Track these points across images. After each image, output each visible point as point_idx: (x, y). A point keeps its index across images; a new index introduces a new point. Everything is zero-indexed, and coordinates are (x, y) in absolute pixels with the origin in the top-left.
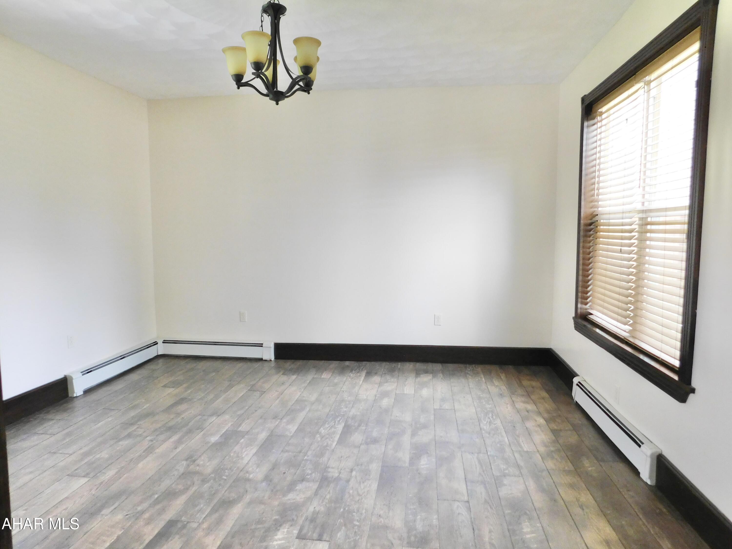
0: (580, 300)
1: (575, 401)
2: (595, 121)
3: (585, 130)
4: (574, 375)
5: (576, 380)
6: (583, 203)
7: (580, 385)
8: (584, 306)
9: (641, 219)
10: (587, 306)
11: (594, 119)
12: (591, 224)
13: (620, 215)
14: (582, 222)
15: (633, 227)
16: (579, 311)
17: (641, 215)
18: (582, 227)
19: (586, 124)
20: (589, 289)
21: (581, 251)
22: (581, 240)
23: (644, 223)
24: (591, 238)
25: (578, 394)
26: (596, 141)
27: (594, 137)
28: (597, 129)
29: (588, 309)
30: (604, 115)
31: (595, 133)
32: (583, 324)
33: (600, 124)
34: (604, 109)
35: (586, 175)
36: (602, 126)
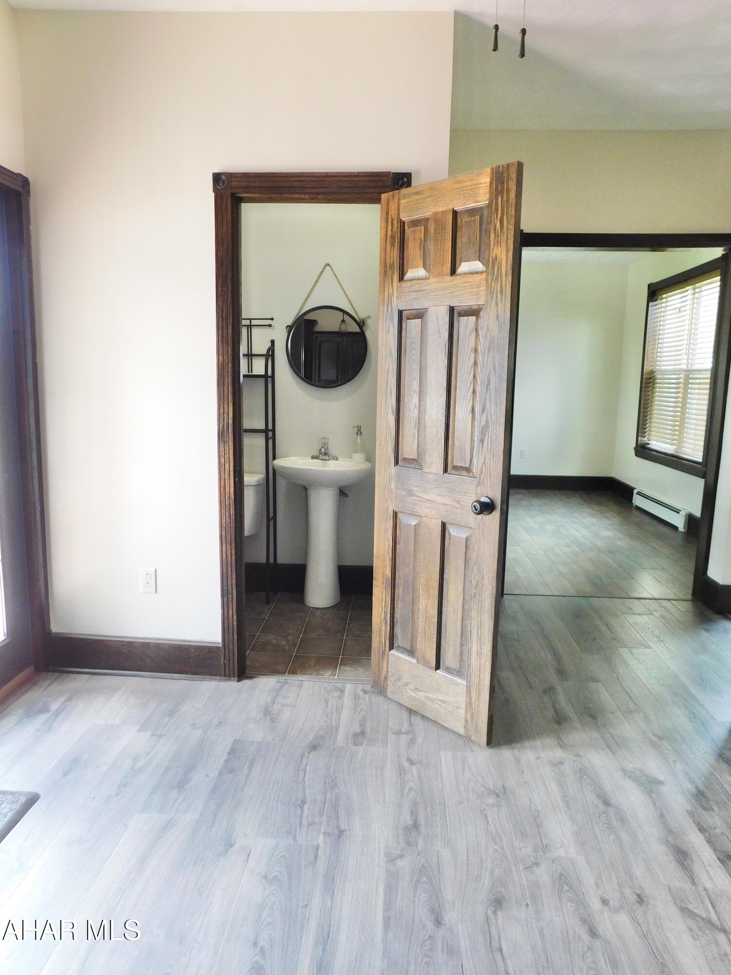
0: (640, 434)
1: (634, 505)
2: (658, 302)
3: (650, 308)
4: (633, 489)
5: (635, 491)
7: (639, 493)
8: (643, 439)
9: (686, 376)
10: (645, 439)
11: (656, 301)
12: (650, 378)
13: (673, 373)
14: (644, 376)
15: (680, 380)
16: (639, 442)
17: (686, 373)
18: (644, 381)
19: (650, 304)
20: (647, 426)
21: (642, 399)
22: (643, 390)
23: (687, 378)
24: (650, 389)
25: (638, 501)
26: (657, 318)
27: (656, 314)
28: (658, 308)
29: (645, 440)
30: (664, 300)
31: (657, 311)
32: (643, 451)
33: (660, 306)
34: (664, 296)
35: (649, 342)
36: (662, 307)
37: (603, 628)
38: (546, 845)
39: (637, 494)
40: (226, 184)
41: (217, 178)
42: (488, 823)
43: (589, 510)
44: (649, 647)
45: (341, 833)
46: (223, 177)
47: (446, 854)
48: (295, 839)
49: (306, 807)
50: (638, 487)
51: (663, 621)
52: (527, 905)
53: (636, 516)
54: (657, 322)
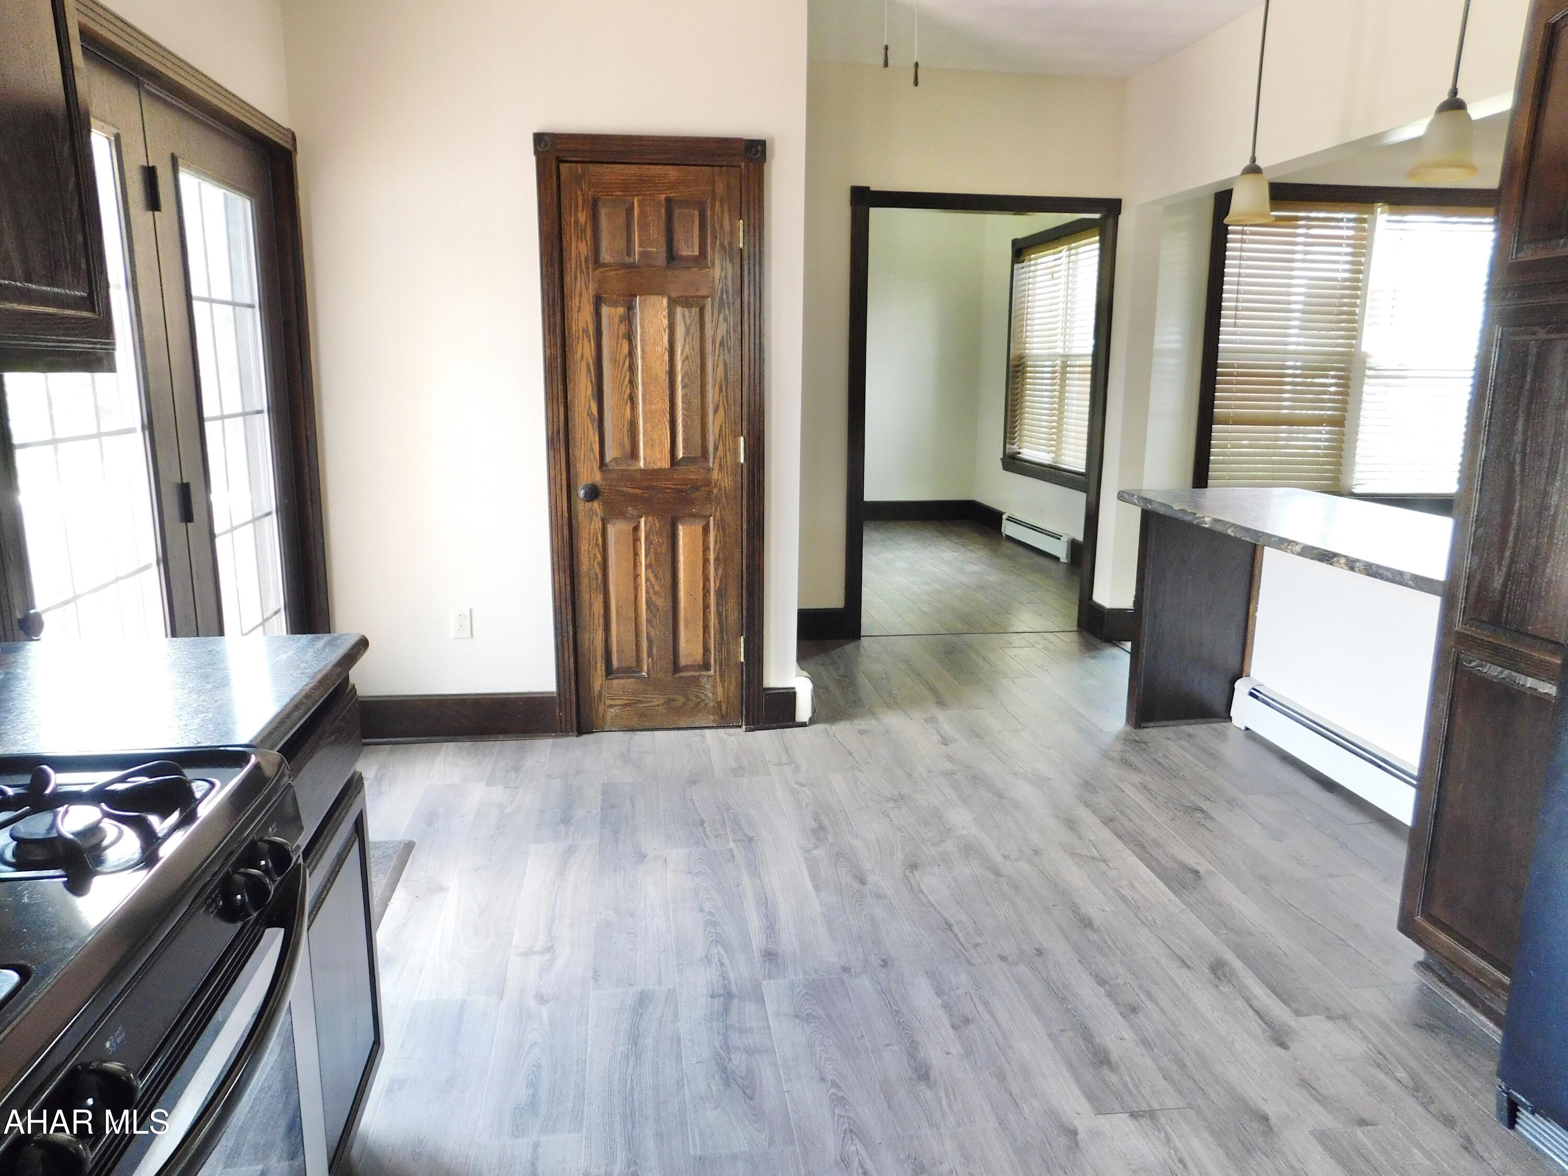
0: (1008, 440)
1: (1004, 534)
2: (1024, 264)
3: (1015, 272)
4: (1001, 514)
5: (1004, 517)
6: (1012, 345)
7: (1010, 519)
8: (1012, 447)
9: (1063, 362)
10: (1015, 446)
11: (1023, 262)
12: (1018, 366)
13: (1046, 358)
14: (1011, 363)
15: (1056, 369)
16: (1007, 451)
17: (1062, 359)
18: (1011, 369)
19: (1016, 266)
20: (1016, 429)
21: (1010, 393)
22: (1011, 381)
23: (1065, 366)
24: (1019, 379)
25: (1009, 529)
26: (1025, 285)
27: (1023, 279)
28: (1026, 273)
29: (1015, 448)
30: (1032, 262)
31: (1024, 276)
32: (1013, 463)
33: (1028, 269)
34: (1032, 256)
35: (1015, 317)
36: (1030, 272)
37: (982, 663)
38: (949, 829)
39: (1007, 519)
40: (549, 145)
41: (540, 139)
42: (891, 820)
43: (948, 543)
44: (1032, 676)
45: (750, 839)
46: (547, 138)
47: (856, 843)
48: (705, 846)
49: (706, 825)
50: (1008, 510)
51: (1046, 652)
52: (939, 865)
53: (1008, 547)
54: (1024, 290)
